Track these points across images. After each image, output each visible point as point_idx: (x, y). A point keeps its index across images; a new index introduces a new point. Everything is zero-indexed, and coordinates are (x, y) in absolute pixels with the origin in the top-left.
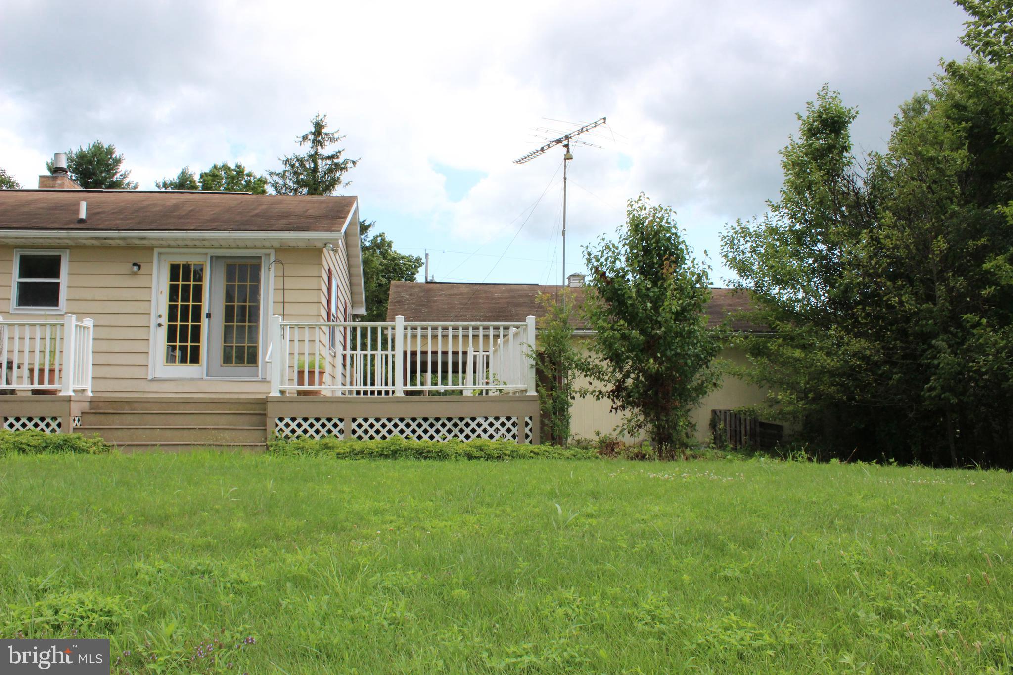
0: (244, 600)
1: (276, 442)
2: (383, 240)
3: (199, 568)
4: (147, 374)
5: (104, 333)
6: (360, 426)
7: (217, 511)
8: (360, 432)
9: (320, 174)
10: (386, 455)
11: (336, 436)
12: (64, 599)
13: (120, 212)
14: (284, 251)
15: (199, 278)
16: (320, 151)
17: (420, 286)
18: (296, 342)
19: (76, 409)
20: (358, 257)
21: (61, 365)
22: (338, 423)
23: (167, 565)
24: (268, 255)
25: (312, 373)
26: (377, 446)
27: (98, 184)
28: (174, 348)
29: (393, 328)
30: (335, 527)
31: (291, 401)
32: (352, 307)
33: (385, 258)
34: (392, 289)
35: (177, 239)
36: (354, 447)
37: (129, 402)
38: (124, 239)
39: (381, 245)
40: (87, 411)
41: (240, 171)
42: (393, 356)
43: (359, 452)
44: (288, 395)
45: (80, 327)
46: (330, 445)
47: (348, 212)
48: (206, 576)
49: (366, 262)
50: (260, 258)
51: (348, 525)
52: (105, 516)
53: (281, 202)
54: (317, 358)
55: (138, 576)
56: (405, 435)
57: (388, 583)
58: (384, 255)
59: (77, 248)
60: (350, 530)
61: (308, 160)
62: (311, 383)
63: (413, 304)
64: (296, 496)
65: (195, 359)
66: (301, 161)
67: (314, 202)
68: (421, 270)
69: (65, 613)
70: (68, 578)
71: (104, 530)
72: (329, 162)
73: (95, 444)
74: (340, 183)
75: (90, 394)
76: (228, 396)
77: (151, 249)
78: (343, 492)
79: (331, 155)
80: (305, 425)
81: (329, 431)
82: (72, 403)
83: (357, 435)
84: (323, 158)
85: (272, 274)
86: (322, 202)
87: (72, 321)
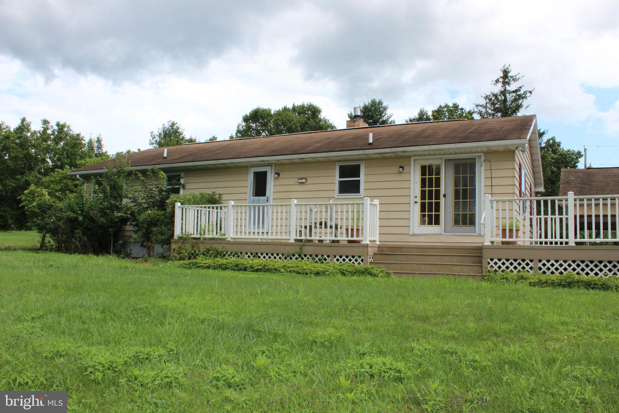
0: (478, 372)
1: (488, 274)
2: (554, 141)
3: (449, 350)
4: (409, 232)
5: (385, 208)
6: (544, 265)
7: (457, 316)
8: (544, 269)
9: (508, 103)
10: (564, 285)
11: (528, 271)
12: (374, 360)
13: (391, 137)
14: (490, 154)
15: (438, 173)
16: (508, 88)
17: (581, 171)
18: (500, 211)
19: (371, 251)
20: (538, 154)
21: (363, 226)
22: (529, 262)
23: (430, 347)
24: (480, 156)
25: (511, 230)
26: (557, 279)
27: (375, 122)
28: (424, 216)
29: (567, 200)
30: (534, 331)
31: (498, 248)
32: (535, 187)
33: (555, 153)
34: (562, 174)
35: (424, 151)
36: (541, 279)
37: (400, 248)
38: (394, 153)
39: (553, 146)
40: (376, 253)
41: (456, 107)
42: (567, 219)
43: (544, 282)
44: (495, 244)
45: (372, 204)
46: (525, 276)
47: (531, 125)
48: (454, 355)
49: (543, 158)
50: (475, 159)
51: (543, 331)
52: (391, 314)
53: (486, 123)
54: (515, 220)
55: (414, 351)
56: (576, 272)
57: (577, 373)
58: (554, 152)
59: (369, 160)
60: (545, 334)
61: (500, 95)
62: (511, 236)
63: (578, 183)
64: (506, 309)
65: (437, 222)
66: (495, 96)
67: (507, 121)
68: (581, 160)
69: (375, 368)
70: (375, 348)
71: (392, 322)
72: (514, 94)
73: (381, 272)
74: (522, 107)
75: (378, 243)
76: (457, 245)
77: (410, 157)
78: (537, 308)
79: (515, 90)
80: (507, 264)
81: (523, 268)
82: (369, 248)
83: (542, 271)
84: (510, 93)
85: (483, 169)
86: (512, 121)
87: (368, 201)
